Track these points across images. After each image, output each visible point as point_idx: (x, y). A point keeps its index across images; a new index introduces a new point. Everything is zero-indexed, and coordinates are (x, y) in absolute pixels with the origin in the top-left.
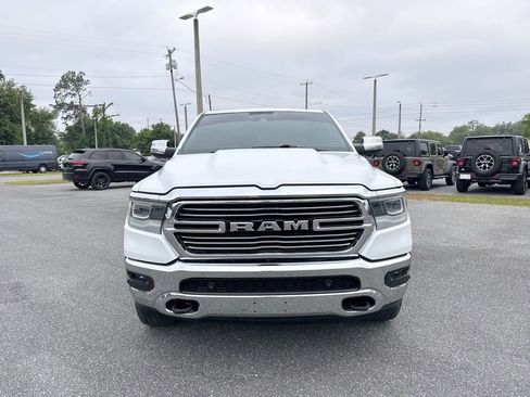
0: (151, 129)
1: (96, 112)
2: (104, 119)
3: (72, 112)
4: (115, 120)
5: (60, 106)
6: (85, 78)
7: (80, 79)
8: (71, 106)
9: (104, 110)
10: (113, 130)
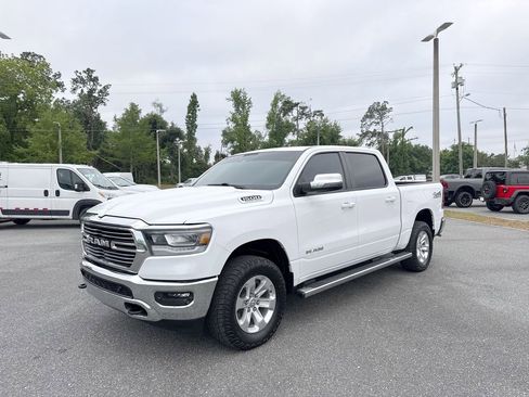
0: (450, 150)
1: (396, 137)
2: (402, 142)
3: (374, 139)
4: (414, 143)
5: (364, 135)
6: (388, 106)
7: (384, 108)
8: (374, 134)
9: (403, 134)
10: (411, 154)
